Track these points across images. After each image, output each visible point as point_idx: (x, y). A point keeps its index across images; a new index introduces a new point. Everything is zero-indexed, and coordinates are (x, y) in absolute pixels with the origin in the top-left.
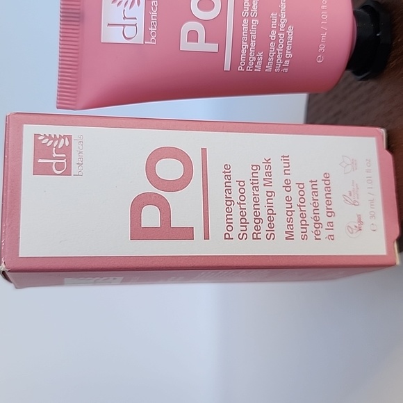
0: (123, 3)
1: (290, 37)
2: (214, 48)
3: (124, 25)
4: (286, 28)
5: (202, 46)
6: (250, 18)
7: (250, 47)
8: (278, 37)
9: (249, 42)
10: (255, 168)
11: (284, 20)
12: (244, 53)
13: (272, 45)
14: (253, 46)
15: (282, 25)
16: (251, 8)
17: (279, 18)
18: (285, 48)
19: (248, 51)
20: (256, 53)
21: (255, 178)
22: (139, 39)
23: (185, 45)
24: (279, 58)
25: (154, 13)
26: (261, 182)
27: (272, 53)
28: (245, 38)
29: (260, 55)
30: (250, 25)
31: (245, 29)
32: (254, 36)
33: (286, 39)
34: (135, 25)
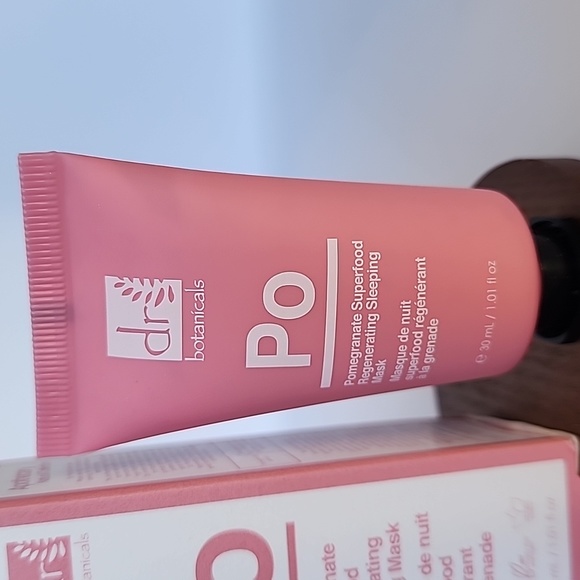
0: (143, 297)
1: (433, 336)
2: (304, 360)
3: (148, 332)
4: (427, 323)
5: (283, 359)
6: (365, 312)
7: (364, 354)
8: (412, 337)
9: (362, 349)
10: (374, 544)
11: (422, 309)
12: (354, 362)
13: (402, 349)
14: (370, 351)
15: (420, 319)
16: (367, 295)
17: (414, 308)
18: (423, 353)
19: (361, 361)
20: (375, 361)
21: (374, 561)
22: (175, 354)
23: (254, 360)
24: (414, 364)
25: (199, 314)
26: (384, 565)
27: (401, 360)
28: (356, 342)
29: (382, 363)
30: (365, 322)
31: (357, 329)
32: (371, 339)
33: (425, 339)
34: (167, 332)
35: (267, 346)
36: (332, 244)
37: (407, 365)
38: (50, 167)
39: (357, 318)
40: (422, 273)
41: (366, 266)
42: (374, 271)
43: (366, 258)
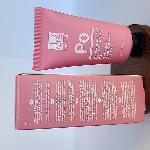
0: (56, 36)
1: (111, 49)
2: (86, 52)
3: (56, 44)
4: (110, 46)
5: (82, 51)
6: (98, 42)
7: (98, 52)
8: (107, 48)
9: (98, 50)
12: (96, 53)
13: (105, 51)
14: (99, 51)
15: (109, 45)
16: (99, 39)
17: (108, 42)
18: (109, 52)
19: (97, 53)
20: (100, 53)
22: (61, 49)
23: (77, 51)
24: (107, 55)
25: (67, 41)
27: (105, 53)
28: (96, 49)
29: (101, 54)
30: (98, 44)
31: (97, 46)
32: (99, 48)
33: (110, 49)
34: (60, 44)
35: (79, 48)
36: (93, 29)
37: (106, 55)
38: (41, 10)
39: (97, 43)
40: (110, 36)
41: (99, 33)
42: (100, 34)
43: (99, 32)
